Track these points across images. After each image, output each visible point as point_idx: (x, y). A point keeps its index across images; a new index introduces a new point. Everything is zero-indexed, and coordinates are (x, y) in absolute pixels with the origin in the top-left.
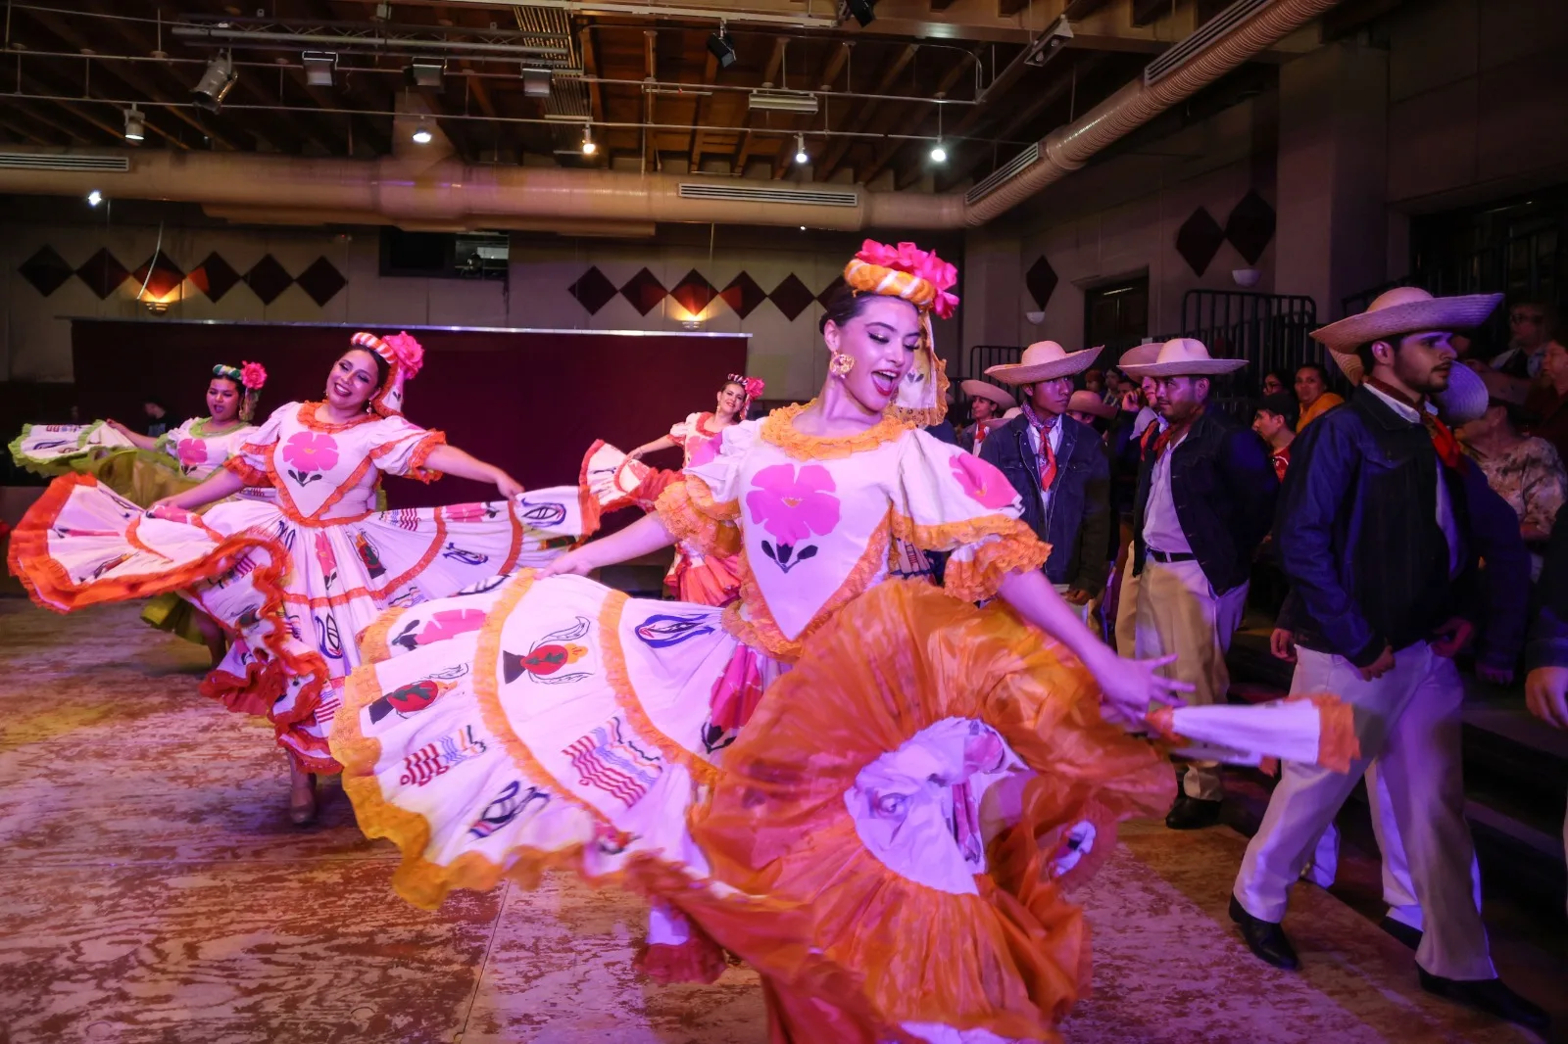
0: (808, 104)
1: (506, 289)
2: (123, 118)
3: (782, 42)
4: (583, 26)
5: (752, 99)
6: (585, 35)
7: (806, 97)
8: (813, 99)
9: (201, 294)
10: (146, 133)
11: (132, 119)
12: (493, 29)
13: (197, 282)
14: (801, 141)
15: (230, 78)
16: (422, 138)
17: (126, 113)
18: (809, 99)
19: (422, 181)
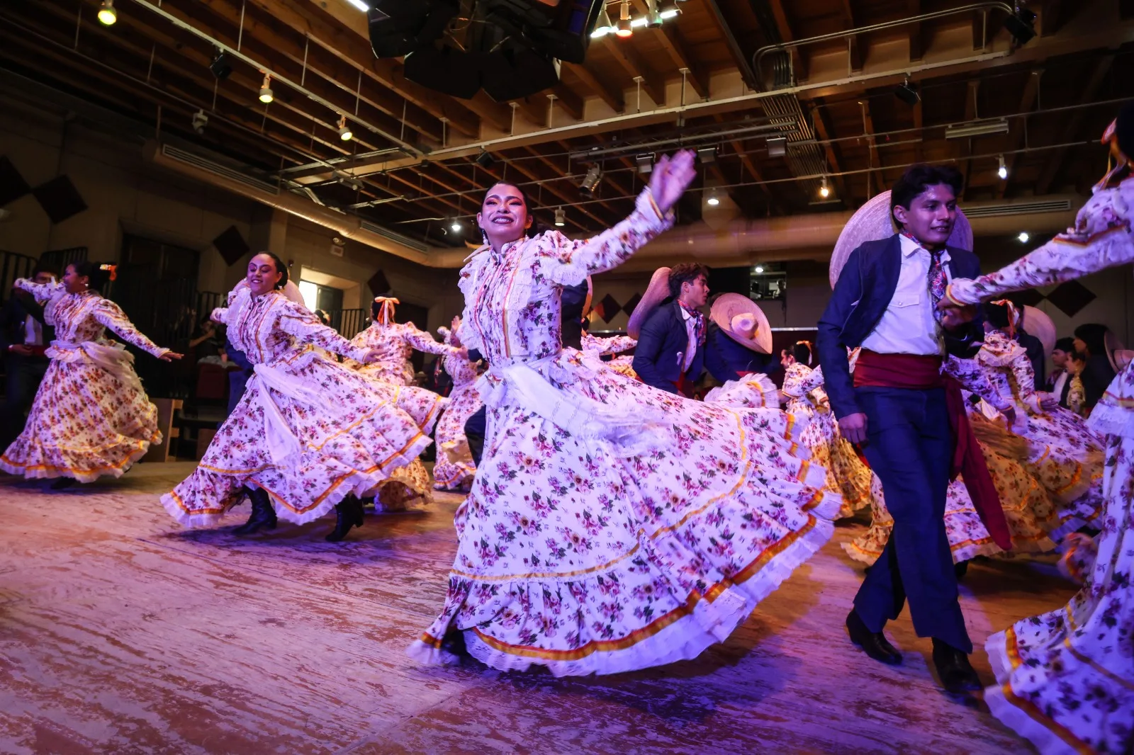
0: (1000, 126)
1: (784, 306)
2: (554, 214)
3: (974, 85)
4: (813, 108)
5: (948, 132)
6: (815, 113)
7: (999, 122)
8: (1004, 122)
9: (600, 318)
10: (565, 222)
11: (560, 215)
12: (747, 118)
13: (599, 313)
14: (1001, 161)
15: (598, 177)
16: (713, 202)
17: (556, 212)
18: (1001, 122)
19: (720, 233)
